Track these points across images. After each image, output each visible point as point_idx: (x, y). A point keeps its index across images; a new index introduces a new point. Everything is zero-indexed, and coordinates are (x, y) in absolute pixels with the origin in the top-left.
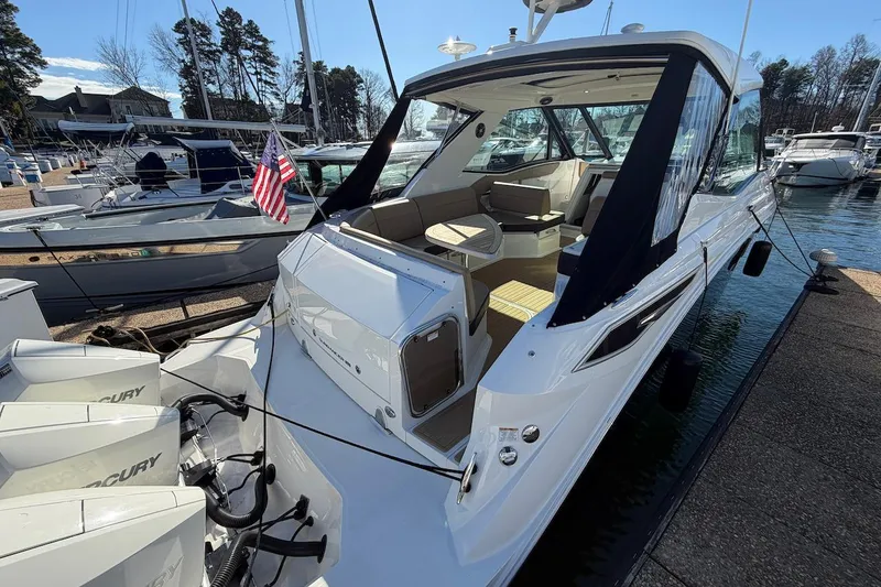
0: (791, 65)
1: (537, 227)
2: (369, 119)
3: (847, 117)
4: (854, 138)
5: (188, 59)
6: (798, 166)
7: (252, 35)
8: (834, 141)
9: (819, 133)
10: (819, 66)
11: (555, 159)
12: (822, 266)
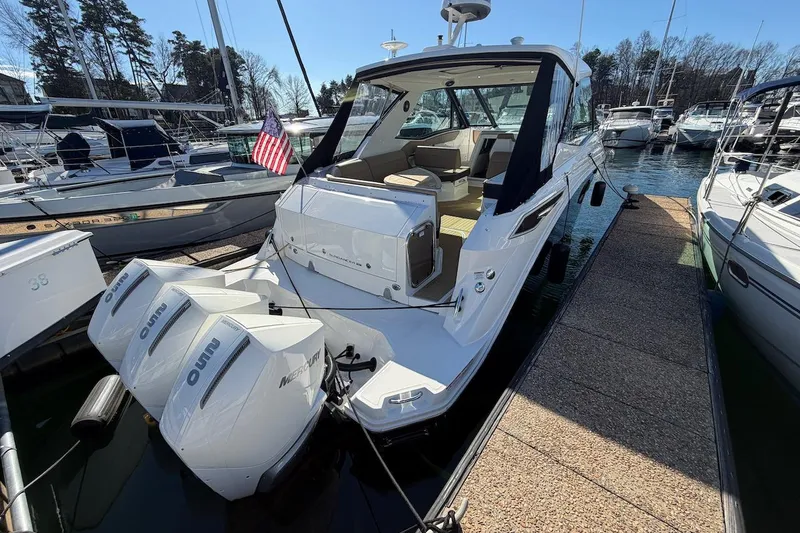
0: (603, 53)
1: (452, 178)
2: (254, 98)
3: (641, 95)
4: (648, 111)
5: (43, 35)
6: (619, 132)
7: (119, 13)
8: (637, 113)
9: (624, 108)
10: (621, 55)
11: (455, 128)
12: (630, 195)
